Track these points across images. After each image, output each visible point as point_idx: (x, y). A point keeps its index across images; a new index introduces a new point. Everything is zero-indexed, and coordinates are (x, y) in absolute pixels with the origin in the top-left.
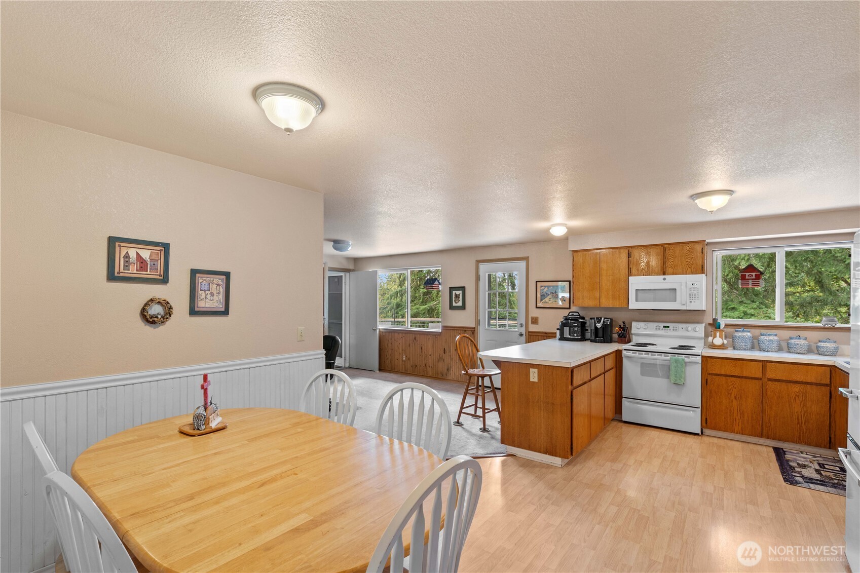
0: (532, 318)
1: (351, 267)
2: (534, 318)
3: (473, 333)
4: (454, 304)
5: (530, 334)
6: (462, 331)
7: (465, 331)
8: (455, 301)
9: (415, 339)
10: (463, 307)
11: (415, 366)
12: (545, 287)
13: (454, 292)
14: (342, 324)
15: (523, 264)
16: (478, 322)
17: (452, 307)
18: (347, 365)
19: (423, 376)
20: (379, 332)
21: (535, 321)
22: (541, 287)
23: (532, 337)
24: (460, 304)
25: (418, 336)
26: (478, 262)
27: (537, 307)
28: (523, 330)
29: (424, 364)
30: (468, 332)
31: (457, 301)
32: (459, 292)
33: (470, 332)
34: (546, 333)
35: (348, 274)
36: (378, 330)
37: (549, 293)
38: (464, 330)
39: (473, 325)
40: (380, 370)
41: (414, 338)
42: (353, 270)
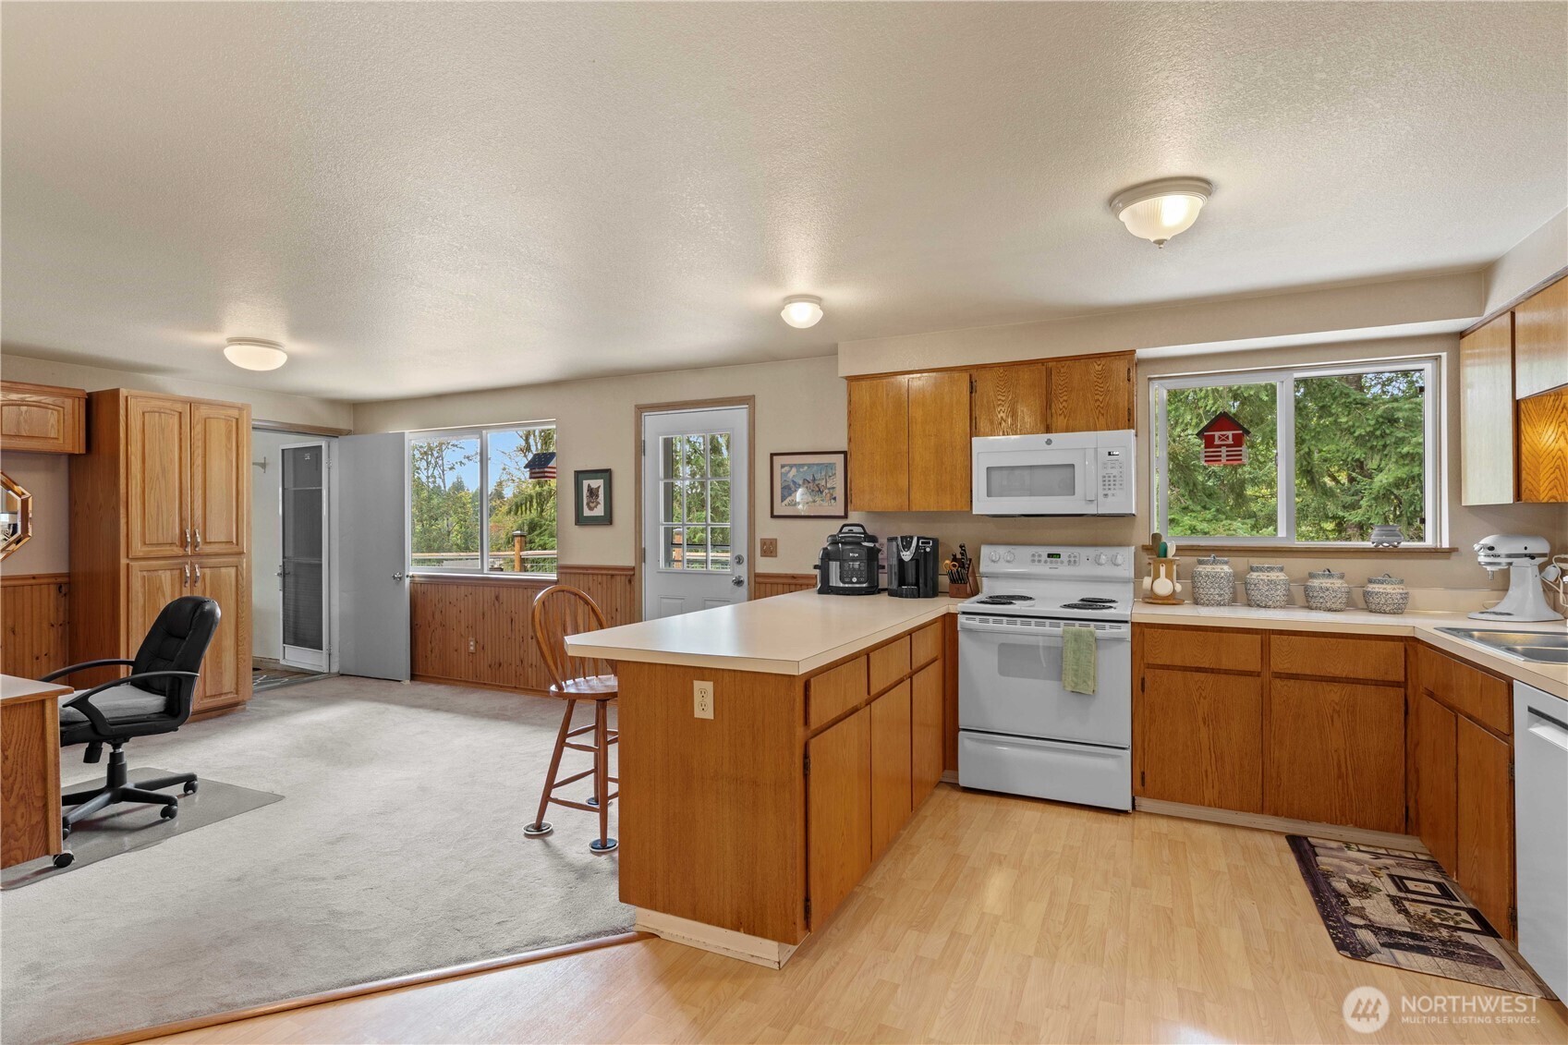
0: (764, 542)
1: (342, 422)
2: (768, 543)
3: (630, 581)
4: (587, 512)
5: (761, 580)
6: (604, 577)
7: (612, 576)
8: (588, 504)
9: (497, 598)
10: (608, 519)
11: (497, 665)
12: (791, 466)
13: (586, 483)
14: (320, 566)
15: (739, 415)
16: (641, 555)
17: (581, 520)
18: (335, 669)
19: (516, 688)
20: (413, 583)
21: (770, 549)
22: (783, 466)
23: (763, 586)
24: (599, 511)
25: (504, 594)
26: (641, 409)
27: (773, 516)
28: (742, 572)
29: (518, 662)
30: (618, 578)
31: (592, 505)
32: (598, 483)
33: (623, 578)
34: (793, 577)
35: (335, 443)
36: (407, 581)
37: (801, 482)
38: (610, 573)
39: (627, 560)
40: (414, 677)
41: (493, 598)
42: (349, 433)
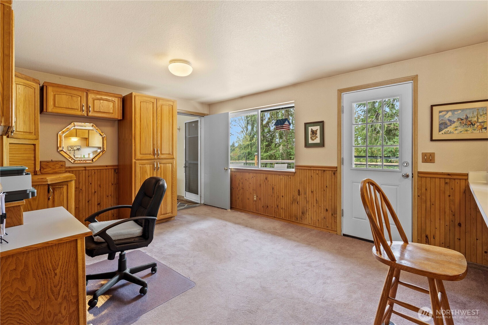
0: (424, 155)
1: (205, 111)
2: (428, 155)
3: (334, 174)
4: (310, 141)
5: (420, 175)
6: (320, 171)
7: (324, 171)
8: (311, 138)
9: (266, 179)
10: (322, 144)
11: (266, 207)
12: (447, 111)
13: (310, 128)
14: (198, 164)
15: (408, 87)
16: (341, 161)
17: (307, 145)
18: (202, 202)
19: (275, 217)
20: (231, 171)
21: (429, 158)
22: (440, 112)
23: (424, 179)
24: (318, 140)
25: (269, 177)
26: (341, 91)
27: (432, 140)
28: (408, 171)
29: (276, 206)
30: (328, 172)
31: (313, 138)
32: (317, 128)
33: (330, 172)
34: (449, 174)
35: (203, 119)
36: (229, 170)
37: (455, 120)
38: (324, 170)
39: (334, 163)
40: (231, 208)
41: (265, 178)
42: (207, 115)
